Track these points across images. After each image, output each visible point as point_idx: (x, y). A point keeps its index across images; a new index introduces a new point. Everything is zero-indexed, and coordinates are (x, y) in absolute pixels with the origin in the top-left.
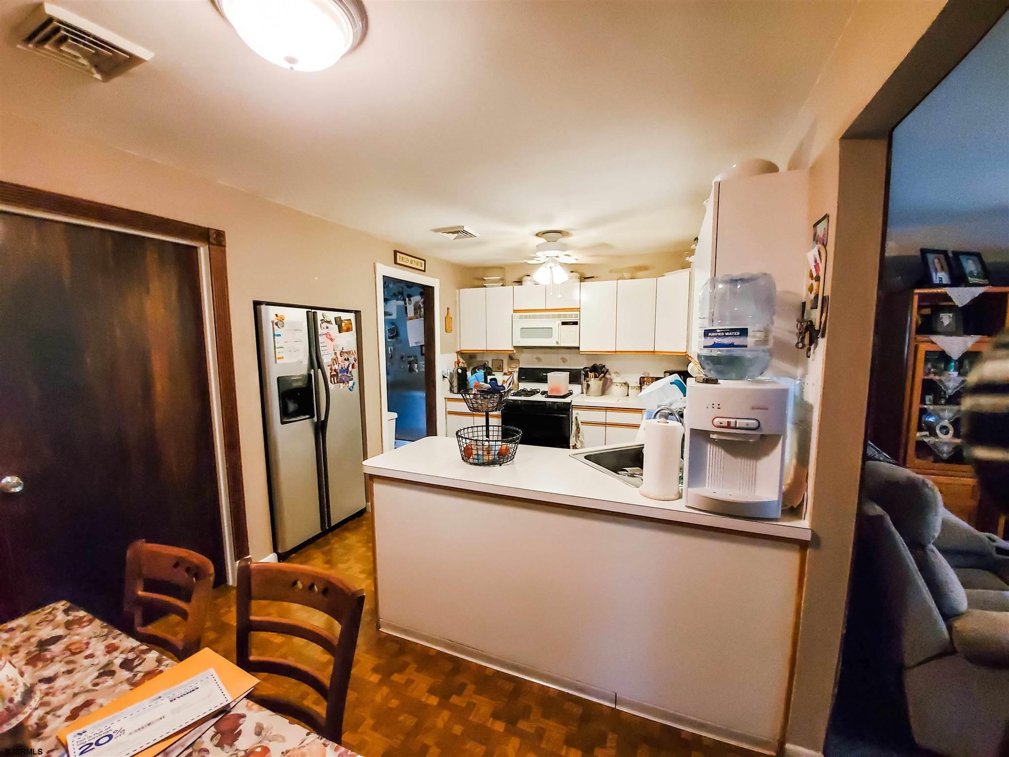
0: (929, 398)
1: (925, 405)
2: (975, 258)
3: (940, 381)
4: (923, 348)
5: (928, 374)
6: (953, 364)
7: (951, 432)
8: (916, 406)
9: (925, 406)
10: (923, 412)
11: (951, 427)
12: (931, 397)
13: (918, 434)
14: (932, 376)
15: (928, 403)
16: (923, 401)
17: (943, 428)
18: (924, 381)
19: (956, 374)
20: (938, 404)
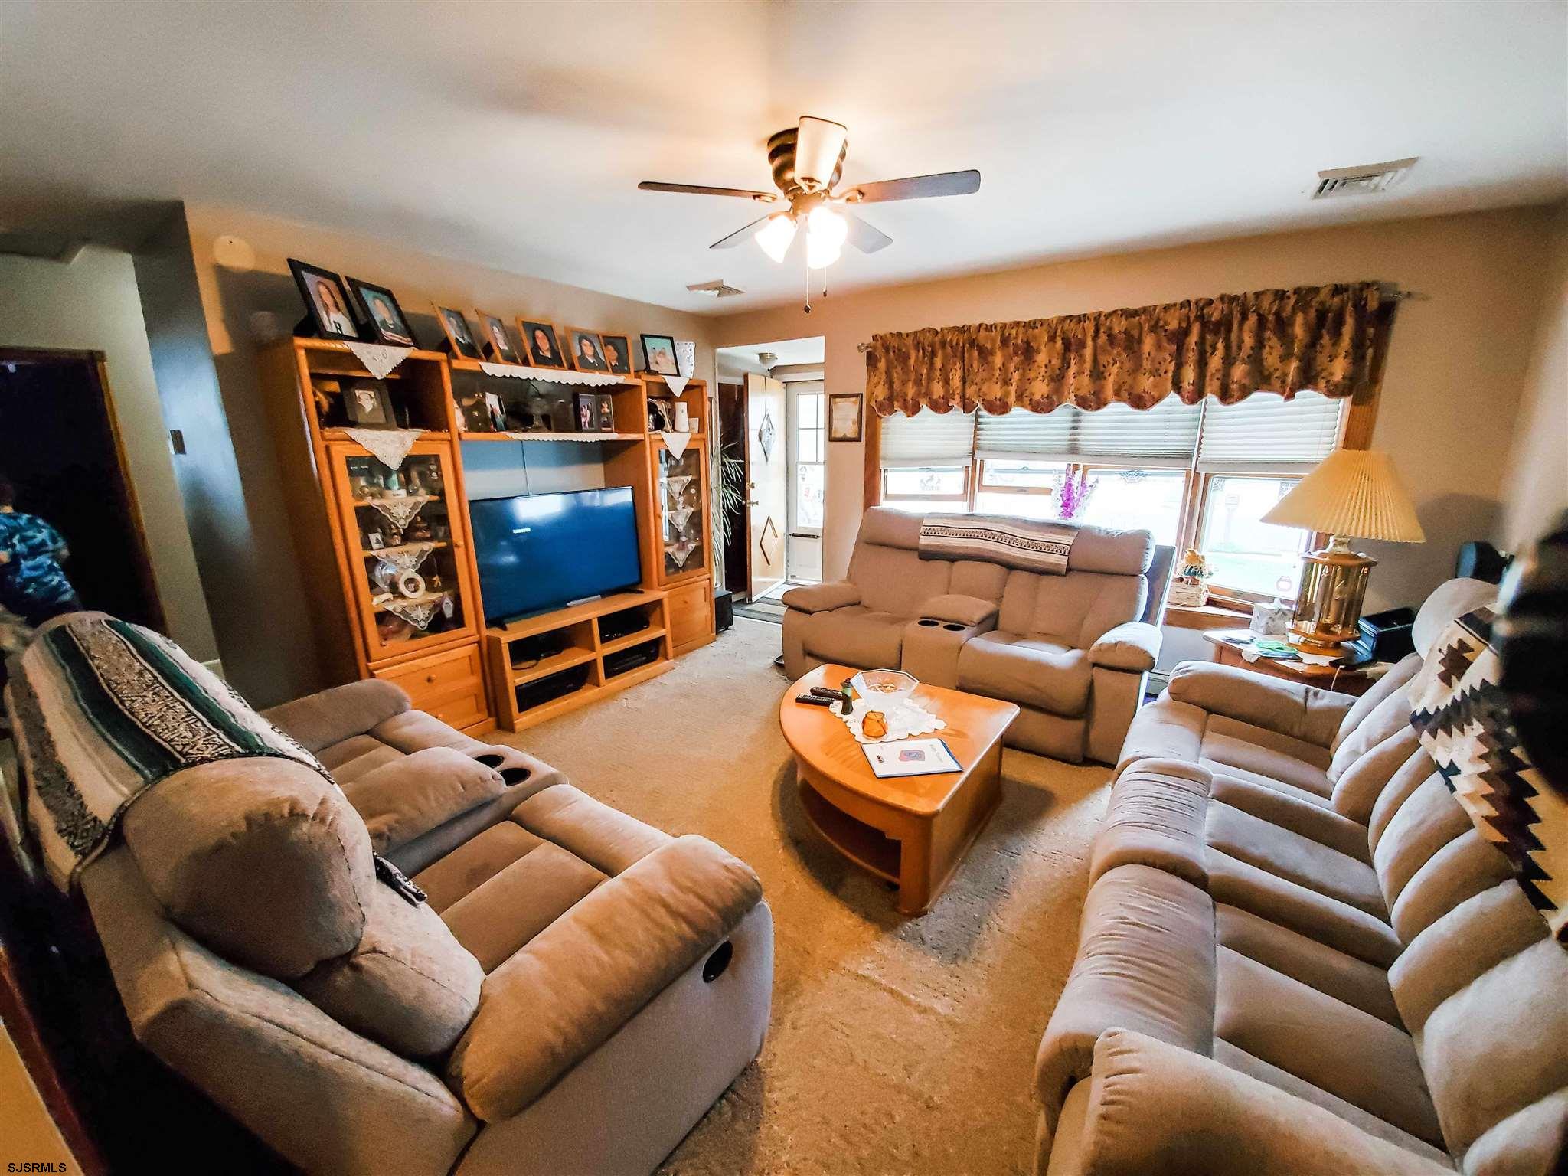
0: (375, 537)
1: (372, 549)
2: (385, 298)
3: (383, 506)
4: (340, 452)
5: (362, 497)
6: (394, 477)
7: (422, 585)
8: (358, 555)
9: (374, 553)
10: (371, 563)
11: (419, 578)
12: (378, 536)
13: (376, 600)
14: (368, 501)
15: (375, 546)
16: (367, 545)
17: (409, 581)
18: (358, 510)
19: (403, 492)
20: (392, 546)
